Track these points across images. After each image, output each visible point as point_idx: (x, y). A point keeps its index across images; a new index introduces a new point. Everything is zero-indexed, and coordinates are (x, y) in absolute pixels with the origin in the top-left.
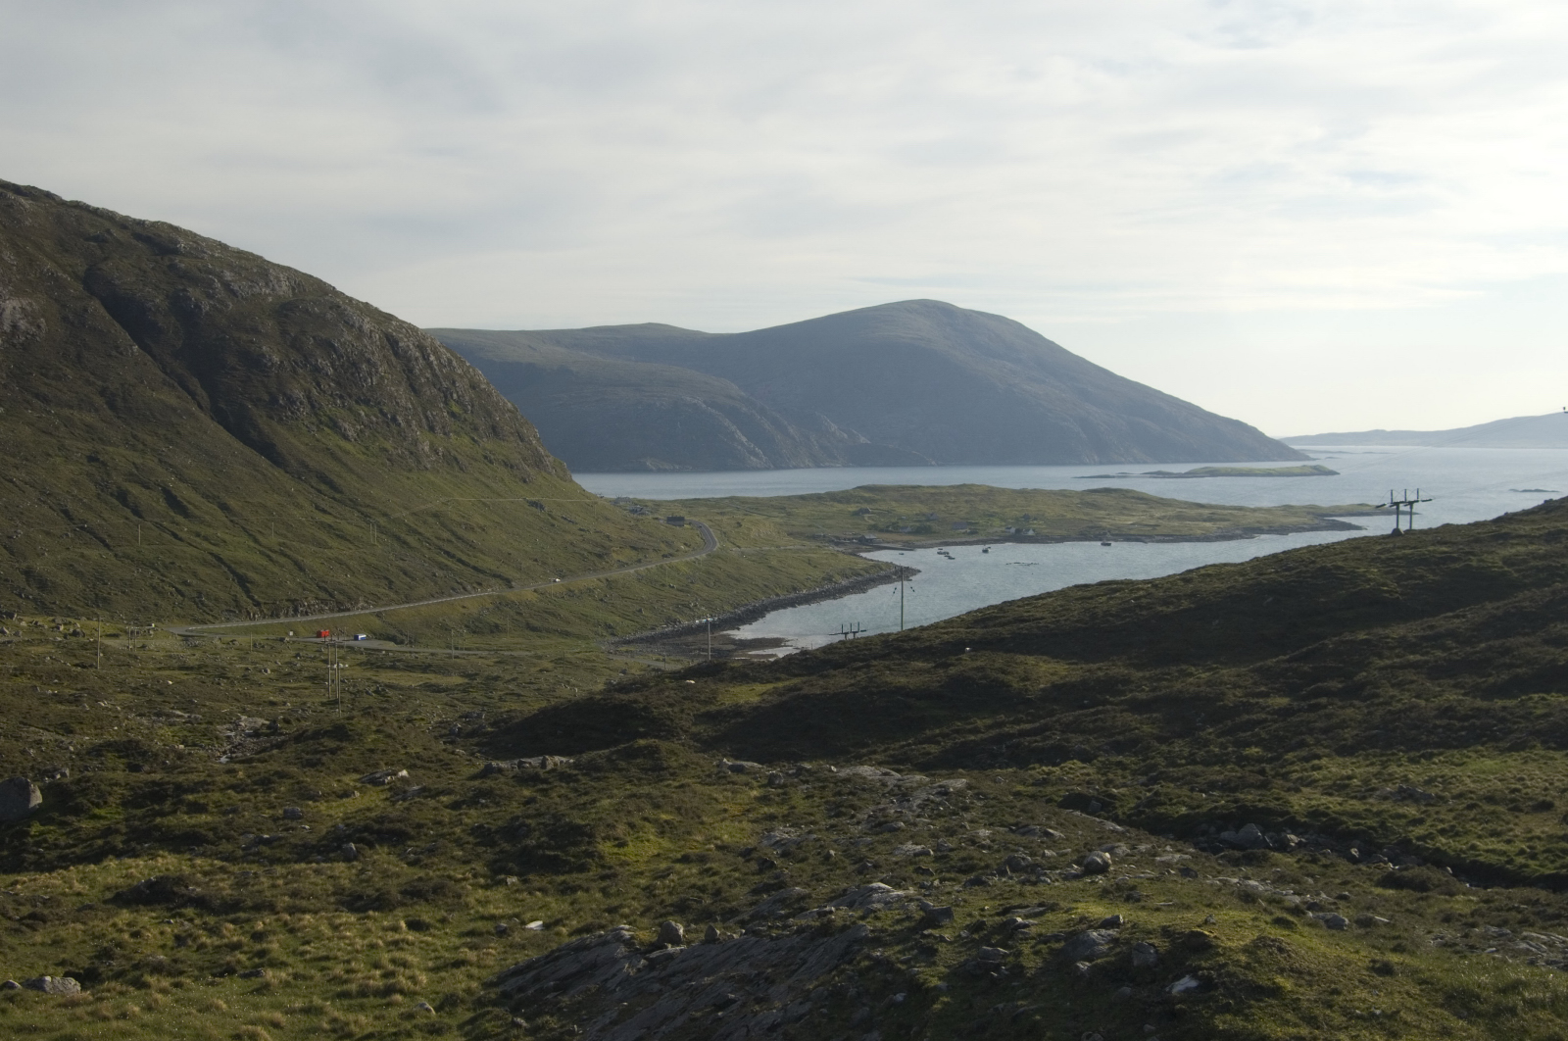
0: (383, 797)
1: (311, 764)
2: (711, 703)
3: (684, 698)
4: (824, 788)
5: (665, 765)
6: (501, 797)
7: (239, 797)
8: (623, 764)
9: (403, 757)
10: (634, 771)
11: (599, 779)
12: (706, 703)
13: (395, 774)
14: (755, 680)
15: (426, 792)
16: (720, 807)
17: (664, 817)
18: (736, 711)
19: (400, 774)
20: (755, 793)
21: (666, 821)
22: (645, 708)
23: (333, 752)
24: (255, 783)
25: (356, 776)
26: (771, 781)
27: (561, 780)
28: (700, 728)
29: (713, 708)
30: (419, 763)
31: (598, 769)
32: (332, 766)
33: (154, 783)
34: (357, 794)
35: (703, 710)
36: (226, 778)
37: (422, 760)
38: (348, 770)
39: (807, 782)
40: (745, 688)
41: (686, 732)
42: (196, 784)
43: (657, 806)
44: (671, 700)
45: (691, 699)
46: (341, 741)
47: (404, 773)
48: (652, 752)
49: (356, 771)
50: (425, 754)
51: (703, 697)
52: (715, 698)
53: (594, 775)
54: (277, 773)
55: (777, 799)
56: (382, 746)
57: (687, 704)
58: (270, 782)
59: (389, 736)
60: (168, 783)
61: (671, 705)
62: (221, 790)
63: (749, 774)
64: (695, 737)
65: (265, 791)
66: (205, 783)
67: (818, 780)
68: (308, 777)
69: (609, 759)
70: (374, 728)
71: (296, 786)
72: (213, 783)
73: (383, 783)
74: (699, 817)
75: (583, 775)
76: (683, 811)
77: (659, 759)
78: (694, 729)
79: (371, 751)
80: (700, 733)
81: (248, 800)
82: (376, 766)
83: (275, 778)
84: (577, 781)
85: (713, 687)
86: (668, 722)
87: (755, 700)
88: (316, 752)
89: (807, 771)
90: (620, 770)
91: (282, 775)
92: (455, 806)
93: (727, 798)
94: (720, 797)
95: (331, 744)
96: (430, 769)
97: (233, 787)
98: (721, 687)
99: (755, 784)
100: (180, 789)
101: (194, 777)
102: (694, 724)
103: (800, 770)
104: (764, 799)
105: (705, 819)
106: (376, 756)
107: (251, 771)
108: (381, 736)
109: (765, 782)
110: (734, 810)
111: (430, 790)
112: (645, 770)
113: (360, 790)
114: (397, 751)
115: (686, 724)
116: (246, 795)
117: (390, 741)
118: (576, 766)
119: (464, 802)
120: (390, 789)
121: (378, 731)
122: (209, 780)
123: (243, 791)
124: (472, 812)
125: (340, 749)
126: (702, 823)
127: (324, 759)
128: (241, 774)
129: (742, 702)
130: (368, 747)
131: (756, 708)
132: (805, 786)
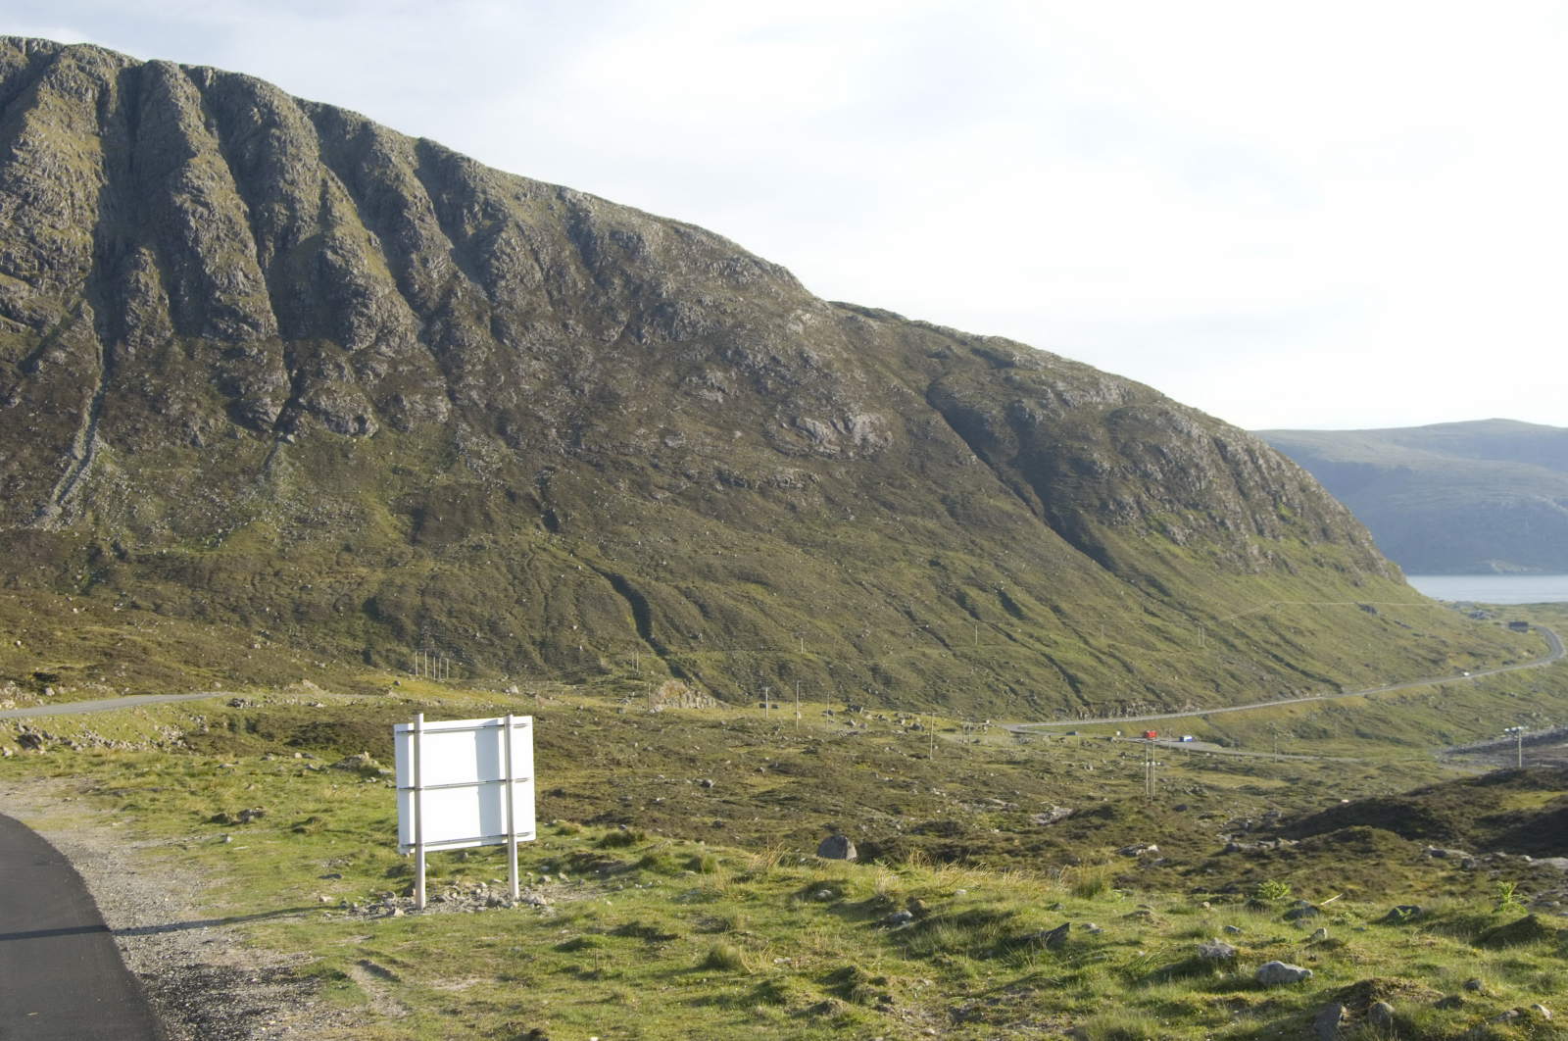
0: (1132, 865)
1: (1078, 837)
2: (1493, 808)
3: (1466, 803)
4: (1510, 873)
5: (1374, 848)
6: (1225, 868)
7: (1013, 860)
8: (1337, 846)
9: (1157, 835)
10: (1346, 852)
11: (1314, 857)
12: (1487, 807)
13: (1146, 848)
14: (1543, 787)
15: (1168, 863)
16: (1409, 883)
17: (1351, 887)
18: (1517, 817)
19: (1150, 848)
20: (1444, 874)
21: (1351, 891)
22: (1424, 811)
23: (1097, 828)
24: (1027, 850)
25: (1113, 848)
26: (1464, 865)
27: (1281, 857)
28: (1479, 832)
29: (1494, 813)
30: (1170, 840)
31: (1314, 849)
32: (1095, 840)
33: (945, 845)
34: (1110, 862)
35: (1485, 814)
36: (1004, 844)
37: (1174, 838)
38: (1107, 844)
39: (1498, 868)
40: (1531, 795)
41: (1464, 834)
42: (979, 848)
43: (1347, 879)
44: (1451, 804)
45: (1473, 803)
46: (1106, 819)
47: (1154, 847)
48: (1364, 837)
49: (1113, 844)
50: (1177, 834)
51: (1485, 802)
52: (1497, 803)
53: (1311, 854)
54: (1046, 842)
55: (1462, 880)
56: (1140, 825)
57: (1468, 808)
58: (1039, 849)
59: (1148, 817)
60: (957, 846)
61: (1451, 808)
62: (999, 854)
63: (1448, 859)
64: (1473, 840)
65: (1034, 856)
66: (986, 847)
67: (1509, 867)
68: (1071, 848)
69: (1326, 842)
70: (1136, 810)
71: (1060, 854)
72: (993, 848)
73: (1134, 855)
74: (1384, 889)
75: (1301, 853)
76: (1370, 884)
77: (1369, 843)
78: (1473, 833)
79: (1130, 828)
80: (1478, 836)
81: (1019, 862)
82: (1133, 840)
83: (1044, 846)
84: (1295, 858)
85: (1498, 792)
86: (1447, 825)
87: (1538, 806)
88: (1084, 827)
89: (1501, 858)
90: (1334, 851)
91: (1049, 844)
92: (1186, 874)
93: (1416, 876)
94: (1410, 875)
95: (1096, 821)
96: (1180, 846)
97: (1009, 852)
98: (1506, 793)
99: (1449, 867)
100: (965, 851)
101: (979, 843)
102: (1473, 828)
103: (1496, 857)
104: (1451, 880)
105: (1388, 891)
106: (1134, 833)
107: (1025, 840)
108: (1140, 817)
109: (1459, 865)
110: (1419, 886)
111: (1170, 861)
112: (1355, 852)
113: (1112, 858)
114: (1152, 830)
115: (1464, 827)
116: (1019, 858)
117: (1147, 821)
118: (1297, 846)
119: (1193, 871)
120: (1140, 860)
121: (1139, 812)
122: (990, 845)
123: (1017, 855)
124: (1198, 878)
125: (1104, 825)
126: (1385, 895)
127: (1089, 833)
128: (1017, 842)
129: (1524, 808)
130: (1128, 825)
131: (1537, 815)
132: (1493, 872)
